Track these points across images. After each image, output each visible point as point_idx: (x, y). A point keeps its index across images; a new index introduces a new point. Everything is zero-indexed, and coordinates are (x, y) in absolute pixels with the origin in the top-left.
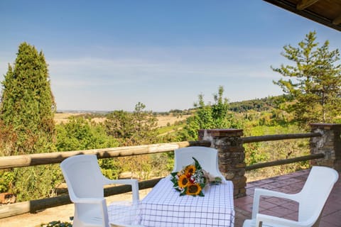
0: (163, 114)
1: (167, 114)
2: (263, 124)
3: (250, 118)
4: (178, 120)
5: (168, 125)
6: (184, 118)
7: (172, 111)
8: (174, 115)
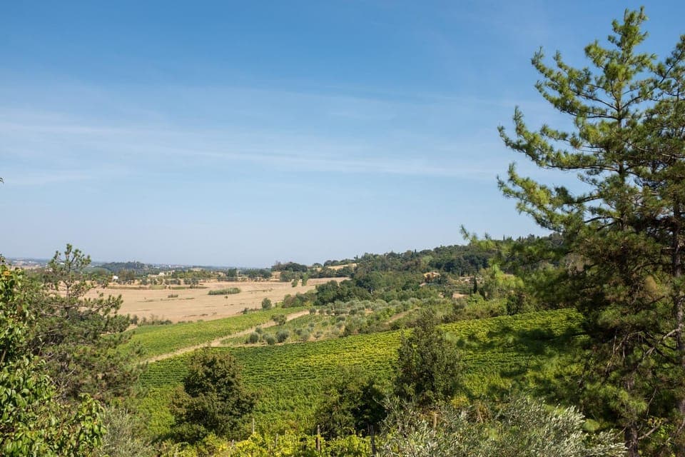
0: (253, 274)
1: (265, 274)
2: (517, 311)
3: (485, 292)
4: (293, 292)
5: (266, 304)
6: (311, 286)
7: (278, 268)
8: (285, 279)
